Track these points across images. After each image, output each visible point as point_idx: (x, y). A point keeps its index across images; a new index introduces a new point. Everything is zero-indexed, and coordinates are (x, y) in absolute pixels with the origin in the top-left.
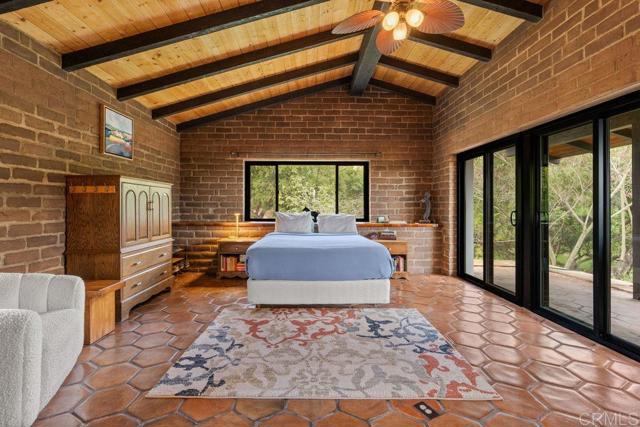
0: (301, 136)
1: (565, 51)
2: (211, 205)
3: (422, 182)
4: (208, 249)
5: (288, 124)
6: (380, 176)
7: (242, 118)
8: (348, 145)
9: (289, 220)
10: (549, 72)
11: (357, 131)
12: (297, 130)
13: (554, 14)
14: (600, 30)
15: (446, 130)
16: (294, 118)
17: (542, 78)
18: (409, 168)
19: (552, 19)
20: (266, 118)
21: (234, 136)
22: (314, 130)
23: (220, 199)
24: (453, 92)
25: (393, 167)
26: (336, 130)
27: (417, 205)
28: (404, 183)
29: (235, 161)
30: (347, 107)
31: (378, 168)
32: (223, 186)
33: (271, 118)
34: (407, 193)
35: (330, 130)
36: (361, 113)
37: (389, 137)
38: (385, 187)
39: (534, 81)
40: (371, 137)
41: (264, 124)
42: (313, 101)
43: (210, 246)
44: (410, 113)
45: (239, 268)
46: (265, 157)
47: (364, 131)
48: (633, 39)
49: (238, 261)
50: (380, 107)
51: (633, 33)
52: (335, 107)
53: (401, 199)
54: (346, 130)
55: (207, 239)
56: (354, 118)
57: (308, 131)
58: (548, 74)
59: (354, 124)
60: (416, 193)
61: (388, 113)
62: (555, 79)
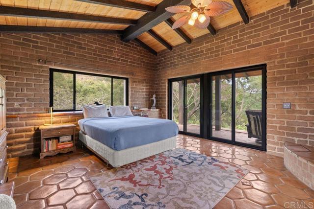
0: (94, 58)
1: (225, 48)
2: (17, 100)
3: (151, 90)
4: (22, 137)
5: (85, 49)
6: (135, 86)
7: (49, 35)
8: (119, 68)
9: (94, 110)
10: (219, 54)
11: (124, 61)
12: (91, 54)
13: (221, 34)
14: (239, 45)
15: (164, 68)
16: (89, 46)
17: (216, 56)
18: (147, 83)
19: (220, 36)
20: (69, 41)
21: (41, 48)
22: (101, 56)
23: (26, 95)
24: (169, 52)
25: (140, 82)
26: (114, 58)
27: (149, 100)
28: (144, 90)
29: (42, 67)
30: (120, 46)
31: (134, 82)
32: (30, 85)
33: (72, 42)
34: (146, 95)
35: (110, 58)
36: (126, 52)
37: (138, 67)
38: (137, 91)
39: (212, 56)
40: (131, 65)
41: (67, 44)
42: (101, 38)
43: (24, 134)
44: (147, 57)
45: (60, 147)
46: (68, 67)
47: (127, 61)
48: (249, 51)
49: (59, 141)
50: (135, 51)
51: (249, 50)
52: (113, 45)
53: (143, 98)
54: (119, 60)
55: (19, 128)
56: (123, 54)
57: (98, 55)
58: (218, 55)
59: (123, 57)
60: (149, 95)
61: (138, 55)
62: (221, 57)
